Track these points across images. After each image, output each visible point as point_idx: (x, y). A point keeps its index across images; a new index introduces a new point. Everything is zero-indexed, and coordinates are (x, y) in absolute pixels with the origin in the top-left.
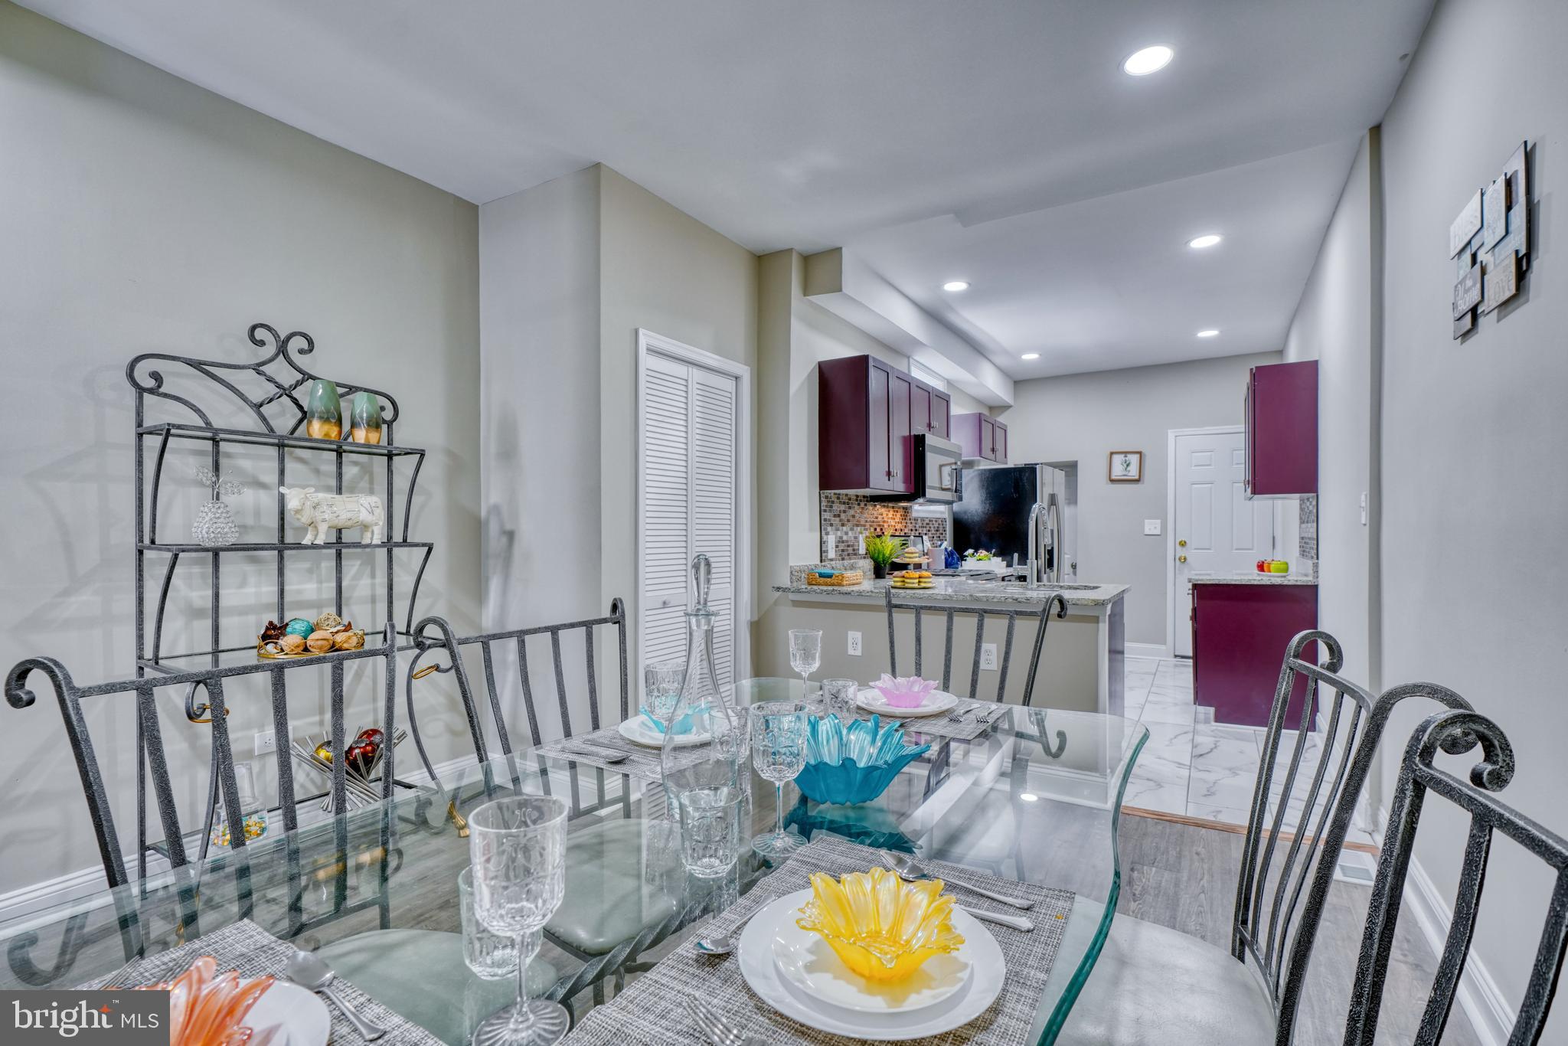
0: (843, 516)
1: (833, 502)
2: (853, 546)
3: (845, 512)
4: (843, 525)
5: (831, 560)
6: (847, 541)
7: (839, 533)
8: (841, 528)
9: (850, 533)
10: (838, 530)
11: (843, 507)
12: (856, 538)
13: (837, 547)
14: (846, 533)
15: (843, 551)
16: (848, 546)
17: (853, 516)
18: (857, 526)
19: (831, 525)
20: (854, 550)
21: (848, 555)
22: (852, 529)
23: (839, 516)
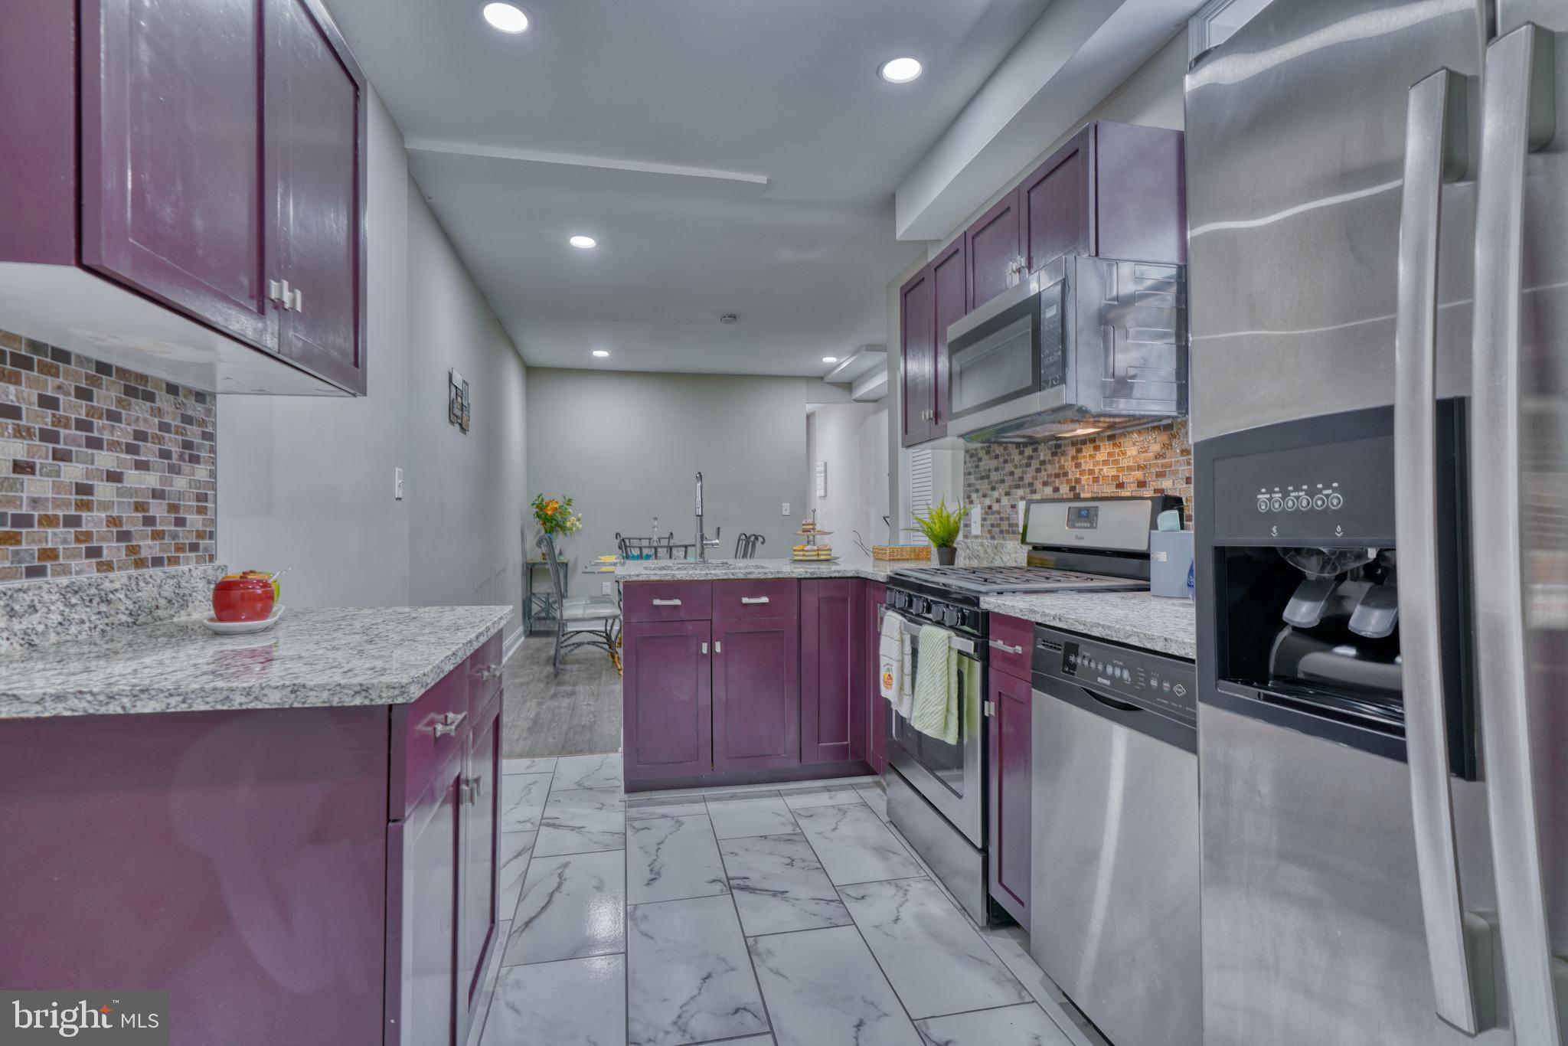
0: (994, 476)
1: (980, 460)
2: (1008, 519)
3: (997, 469)
4: (993, 489)
5: (976, 537)
6: (998, 512)
7: (987, 502)
8: (990, 493)
9: (1005, 501)
10: (985, 496)
11: (994, 463)
12: (1013, 506)
13: (984, 519)
14: (998, 501)
15: (993, 525)
16: (1001, 519)
17: (1012, 473)
18: (1018, 487)
19: (977, 491)
20: (1011, 525)
21: (1001, 532)
22: (1007, 494)
23: (988, 477)
